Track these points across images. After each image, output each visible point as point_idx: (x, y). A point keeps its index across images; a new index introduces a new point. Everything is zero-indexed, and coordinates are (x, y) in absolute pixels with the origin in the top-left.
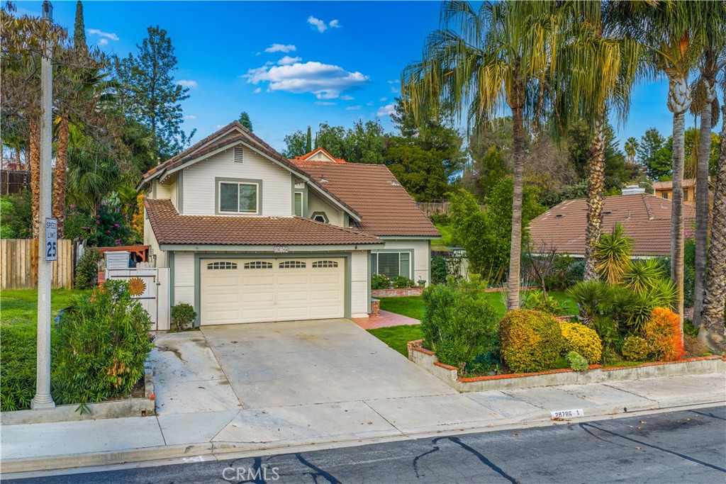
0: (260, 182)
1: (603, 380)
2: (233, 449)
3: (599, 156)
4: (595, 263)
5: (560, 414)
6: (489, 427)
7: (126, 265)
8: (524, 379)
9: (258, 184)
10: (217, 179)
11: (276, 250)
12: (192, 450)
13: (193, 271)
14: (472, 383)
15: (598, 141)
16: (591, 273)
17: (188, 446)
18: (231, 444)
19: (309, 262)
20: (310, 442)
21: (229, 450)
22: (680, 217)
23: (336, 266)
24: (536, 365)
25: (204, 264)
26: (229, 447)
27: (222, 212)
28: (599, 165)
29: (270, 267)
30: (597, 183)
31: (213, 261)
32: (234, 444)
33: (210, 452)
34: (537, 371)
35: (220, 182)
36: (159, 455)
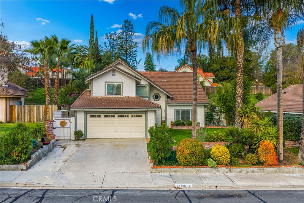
0: (122, 83)
1: (227, 172)
2: (33, 186)
3: (239, 69)
4: (239, 118)
5: (180, 185)
6: (141, 188)
7: (60, 116)
8: (183, 169)
9: (121, 84)
10: (106, 82)
11: (114, 110)
12: (18, 184)
13: (84, 118)
14: (156, 169)
15: (239, 62)
16: (237, 123)
17: (17, 183)
18: (33, 184)
19: (130, 115)
20: (63, 186)
21: (31, 186)
22: (280, 97)
23: (141, 117)
24: (188, 163)
25: (88, 115)
26: (31, 185)
27: (107, 95)
28: (240, 73)
29: (114, 117)
30: (239, 82)
31: (92, 114)
32: (34, 184)
33: (24, 185)
34: (190, 166)
35: (107, 83)
36: (7, 185)
